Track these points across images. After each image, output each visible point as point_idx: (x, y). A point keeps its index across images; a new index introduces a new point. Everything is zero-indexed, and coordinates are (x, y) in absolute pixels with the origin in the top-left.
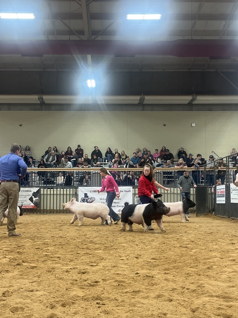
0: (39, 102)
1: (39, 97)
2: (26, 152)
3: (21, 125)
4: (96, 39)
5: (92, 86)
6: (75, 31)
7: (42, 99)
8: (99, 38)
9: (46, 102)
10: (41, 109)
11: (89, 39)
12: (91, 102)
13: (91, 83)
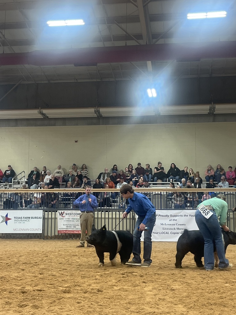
0: (95, 115)
1: (95, 109)
2: (82, 171)
3: (76, 142)
4: (156, 43)
5: (152, 96)
6: (132, 35)
7: (99, 112)
8: (161, 42)
9: (104, 115)
10: (98, 124)
11: (148, 44)
12: (153, 114)
13: (152, 93)
